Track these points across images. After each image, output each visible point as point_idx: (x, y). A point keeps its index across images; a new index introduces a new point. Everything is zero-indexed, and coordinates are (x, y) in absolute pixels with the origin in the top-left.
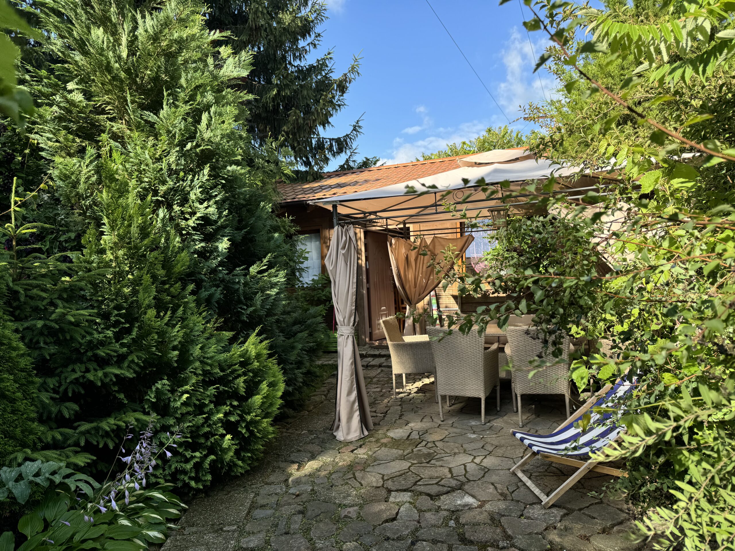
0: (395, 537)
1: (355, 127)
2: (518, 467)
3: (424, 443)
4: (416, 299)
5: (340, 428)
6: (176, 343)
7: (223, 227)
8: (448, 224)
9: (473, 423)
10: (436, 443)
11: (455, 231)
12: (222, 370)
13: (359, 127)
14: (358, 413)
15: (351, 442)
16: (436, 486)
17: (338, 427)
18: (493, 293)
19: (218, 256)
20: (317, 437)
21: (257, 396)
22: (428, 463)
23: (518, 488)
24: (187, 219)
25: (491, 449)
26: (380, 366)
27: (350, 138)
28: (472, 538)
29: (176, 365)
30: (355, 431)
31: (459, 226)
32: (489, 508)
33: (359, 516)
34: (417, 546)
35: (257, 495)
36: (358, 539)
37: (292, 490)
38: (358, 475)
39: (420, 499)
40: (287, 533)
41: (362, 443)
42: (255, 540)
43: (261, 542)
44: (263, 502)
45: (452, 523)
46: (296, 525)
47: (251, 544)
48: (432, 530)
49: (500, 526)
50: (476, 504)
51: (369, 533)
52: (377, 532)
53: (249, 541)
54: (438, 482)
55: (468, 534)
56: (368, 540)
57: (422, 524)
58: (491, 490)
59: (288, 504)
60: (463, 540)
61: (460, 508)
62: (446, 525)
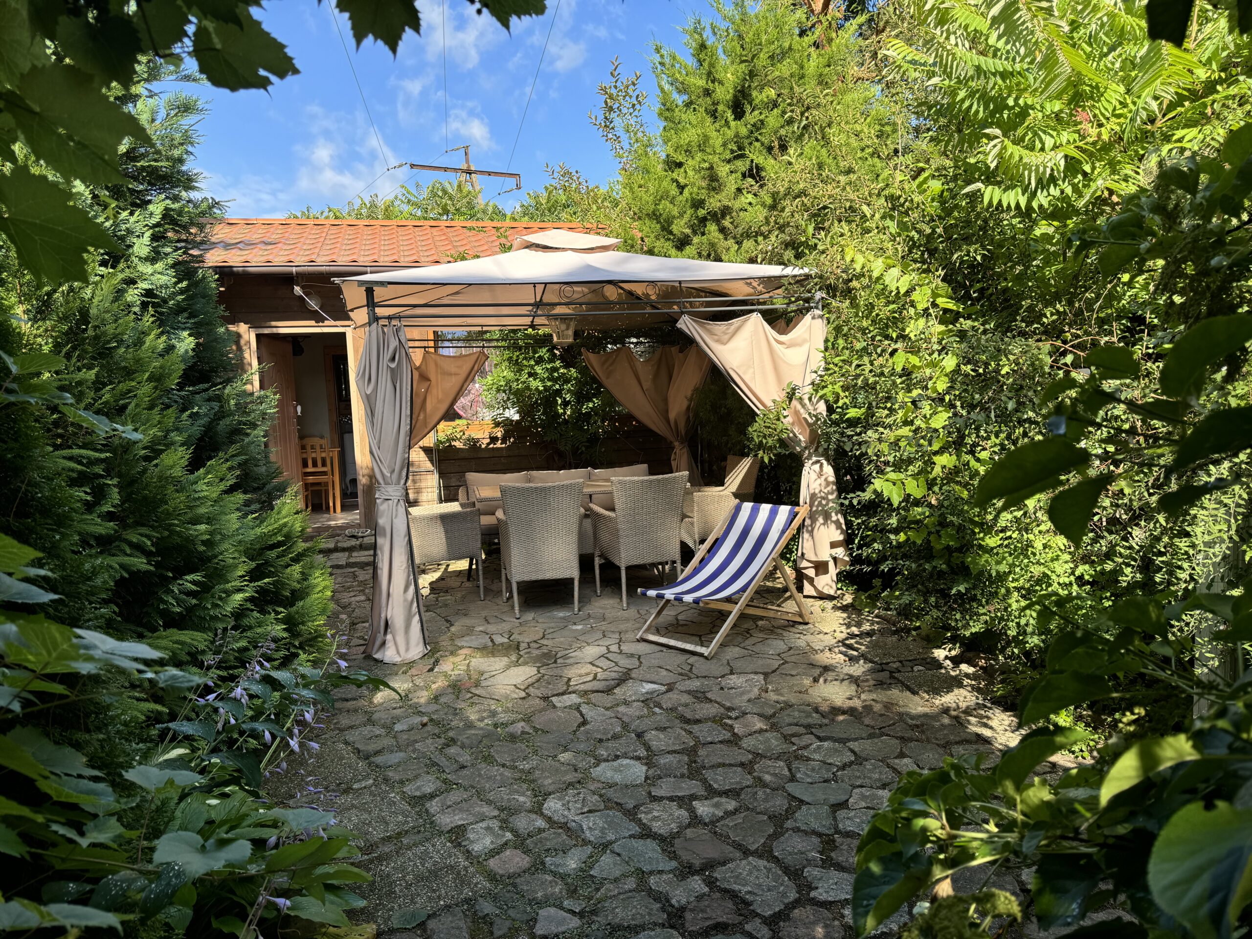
0: (609, 736)
3: (523, 646)
5: (390, 644)
9: (561, 614)
10: (539, 642)
22: (555, 663)
28: (697, 717)
30: (416, 645)
31: (431, 337)
32: (683, 689)
33: (536, 730)
34: (648, 736)
35: (346, 743)
36: (566, 749)
37: (398, 727)
38: (477, 692)
39: (593, 697)
40: (463, 767)
41: (433, 660)
42: (428, 784)
43: (439, 783)
44: (372, 747)
45: (657, 710)
46: (465, 757)
47: (428, 789)
48: (646, 720)
49: (711, 701)
50: (664, 688)
51: (572, 741)
52: (582, 737)
53: (418, 788)
54: (595, 678)
55: (689, 715)
56: (582, 746)
57: (625, 719)
58: (664, 673)
59: (416, 741)
60: (688, 721)
61: (649, 696)
62: (654, 714)
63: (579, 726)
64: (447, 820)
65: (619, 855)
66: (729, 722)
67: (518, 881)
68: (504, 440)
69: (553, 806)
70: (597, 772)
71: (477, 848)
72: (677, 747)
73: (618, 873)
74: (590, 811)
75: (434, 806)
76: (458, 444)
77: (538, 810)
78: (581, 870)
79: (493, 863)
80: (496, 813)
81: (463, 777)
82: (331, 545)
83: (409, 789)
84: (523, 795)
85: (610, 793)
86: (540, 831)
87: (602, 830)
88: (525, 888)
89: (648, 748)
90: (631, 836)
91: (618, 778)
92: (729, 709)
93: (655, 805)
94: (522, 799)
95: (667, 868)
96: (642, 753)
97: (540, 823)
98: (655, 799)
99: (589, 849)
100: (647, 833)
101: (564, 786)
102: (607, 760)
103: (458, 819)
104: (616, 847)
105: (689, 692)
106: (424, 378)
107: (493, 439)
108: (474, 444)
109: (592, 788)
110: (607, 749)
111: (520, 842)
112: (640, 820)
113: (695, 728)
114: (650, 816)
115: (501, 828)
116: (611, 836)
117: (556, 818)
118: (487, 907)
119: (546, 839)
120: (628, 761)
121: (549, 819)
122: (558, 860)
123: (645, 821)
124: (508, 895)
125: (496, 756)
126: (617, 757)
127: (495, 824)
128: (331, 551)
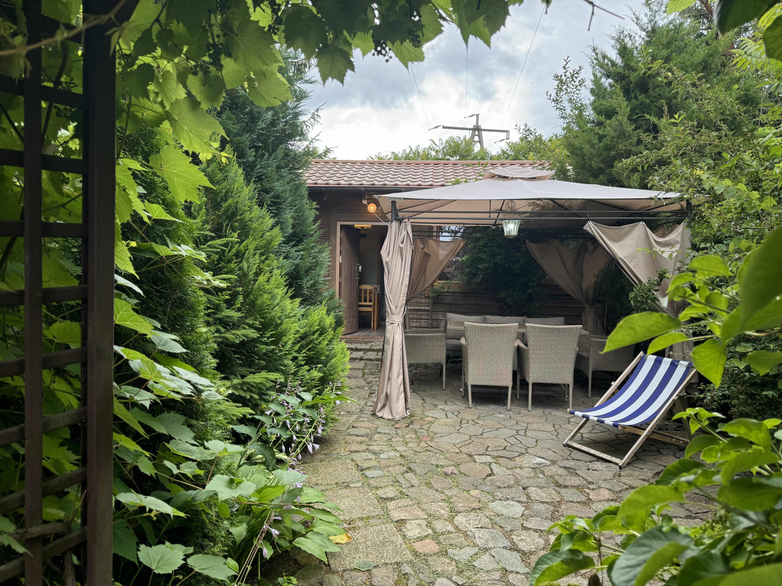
0: (506, 486)
3: (465, 422)
10: (475, 421)
13: (318, 115)
16: (505, 452)
22: (482, 435)
25: (526, 425)
26: (361, 359)
27: (307, 126)
28: (566, 484)
32: (562, 465)
33: (461, 473)
34: (531, 490)
35: (353, 460)
36: (476, 488)
37: (382, 456)
38: (430, 444)
39: (501, 460)
40: (412, 486)
41: (410, 421)
42: (390, 492)
43: (397, 493)
44: (365, 465)
45: (541, 476)
46: (415, 481)
47: (390, 495)
48: (531, 480)
49: (579, 476)
50: (549, 463)
51: (482, 484)
52: (488, 483)
53: (385, 493)
54: (504, 449)
55: (561, 482)
56: (486, 488)
57: (518, 477)
58: (552, 453)
59: (389, 466)
60: (560, 486)
61: (538, 466)
62: (539, 477)
63: (488, 476)
64: (396, 515)
65: (494, 557)
66: (588, 491)
67: (429, 558)
69: (460, 519)
70: (491, 505)
71: (409, 534)
72: (548, 500)
73: (490, 568)
74: (482, 527)
75: (391, 505)
77: (451, 520)
78: (469, 561)
79: (417, 546)
80: (426, 517)
81: (411, 492)
82: (368, 347)
83: (380, 493)
84: (444, 509)
85: (497, 519)
86: (449, 532)
87: (487, 541)
88: (432, 563)
89: (529, 497)
90: (504, 547)
91: (504, 512)
92: (590, 483)
93: (524, 533)
94: (442, 512)
95: (522, 572)
96: (524, 499)
97: (450, 528)
98: (524, 528)
99: (477, 549)
100: (514, 548)
101: (469, 509)
102: (500, 500)
103: (403, 516)
104: (493, 552)
105: (565, 468)
106: (427, 254)
109: (487, 514)
110: (502, 493)
111: (436, 536)
112: (512, 539)
113: (563, 491)
114: (519, 538)
115: (427, 526)
116: (491, 545)
117: (460, 528)
118: (407, 569)
119: (451, 538)
120: (514, 503)
121: (457, 527)
122: (455, 552)
123: (515, 540)
124: (422, 565)
125: (433, 483)
126: (508, 499)
127: (424, 523)
128: (368, 350)
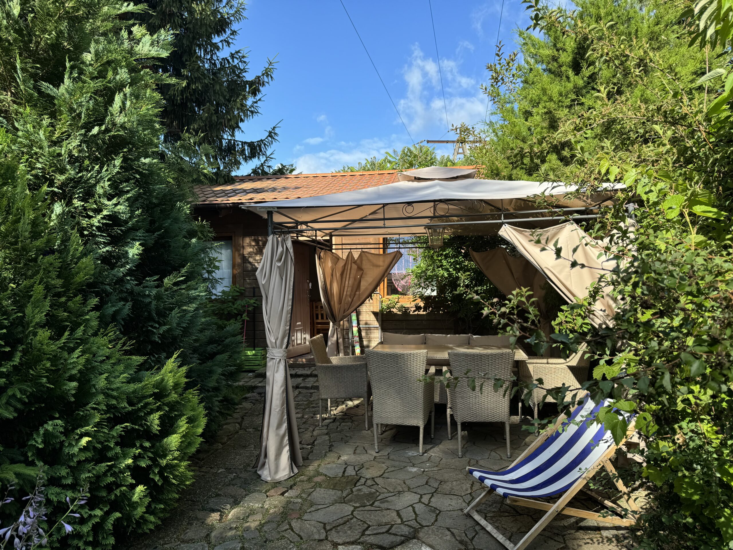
1: (270, 133)
2: (472, 508)
3: (363, 481)
4: (341, 316)
5: (267, 466)
6: (74, 372)
7: (135, 228)
8: (371, 239)
9: (410, 454)
10: (375, 479)
11: (377, 246)
12: (131, 404)
13: (275, 134)
14: (287, 448)
15: (279, 483)
16: (386, 536)
17: (264, 464)
18: (414, 311)
19: (128, 263)
20: (238, 477)
21: (175, 436)
22: (372, 505)
23: (477, 533)
24: (90, 217)
25: (436, 485)
27: (265, 144)
29: (73, 399)
30: (284, 469)
31: (381, 241)
38: (294, 525)
54: (389, 531)
68: (425, 309)
76: (395, 310)
82: (309, 372)
106: (360, 269)
107: (418, 308)
108: (405, 311)
128: (307, 376)
